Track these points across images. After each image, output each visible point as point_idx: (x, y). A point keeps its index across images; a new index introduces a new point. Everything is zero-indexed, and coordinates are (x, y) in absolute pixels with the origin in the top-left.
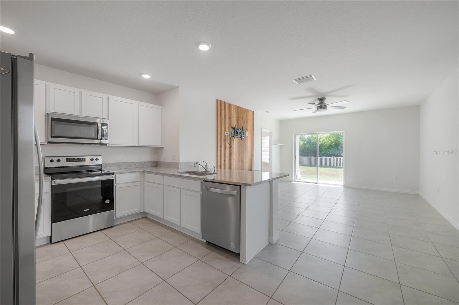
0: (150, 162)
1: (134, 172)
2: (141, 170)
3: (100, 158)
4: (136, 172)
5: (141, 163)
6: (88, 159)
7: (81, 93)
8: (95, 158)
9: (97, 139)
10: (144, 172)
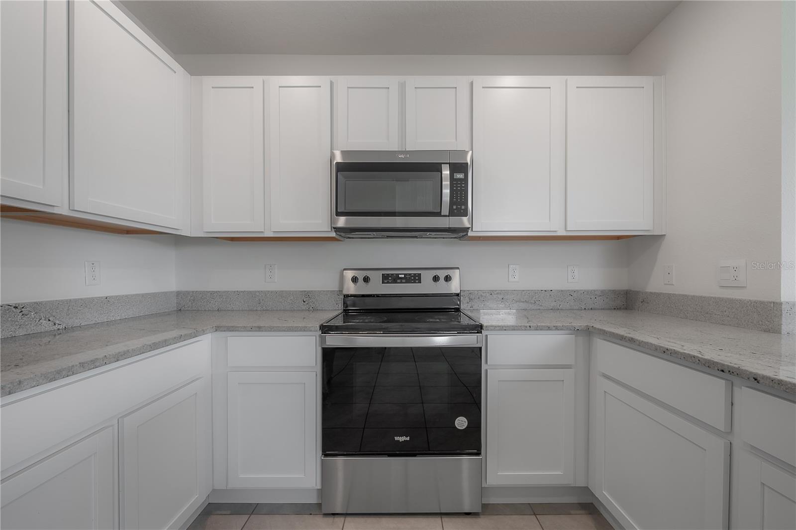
0: (603, 293)
1: (549, 328)
2: (580, 323)
3: (456, 275)
4: (557, 328)
5: (571, 293)
6: (427, 277)
7: (402, 87)
8: (442, 274)
9: (439, 214)
10: (588, 332)
